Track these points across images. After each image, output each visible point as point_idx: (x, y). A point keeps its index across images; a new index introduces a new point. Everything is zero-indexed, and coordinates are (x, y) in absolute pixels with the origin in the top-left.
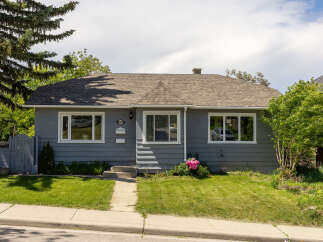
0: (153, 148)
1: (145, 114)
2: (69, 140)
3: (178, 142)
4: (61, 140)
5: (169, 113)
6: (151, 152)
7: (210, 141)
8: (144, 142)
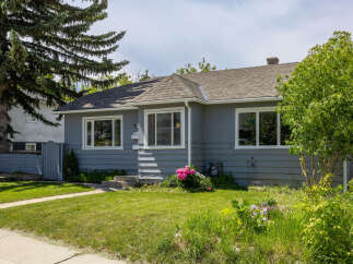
0: (155, 153)
1: (147, 113)
2: (92, 147)
3: (183, 146)
4: (85, 147)
5: (172, 110)
6: (152, 159)
7: (237, 147)
8: (146, 147)
